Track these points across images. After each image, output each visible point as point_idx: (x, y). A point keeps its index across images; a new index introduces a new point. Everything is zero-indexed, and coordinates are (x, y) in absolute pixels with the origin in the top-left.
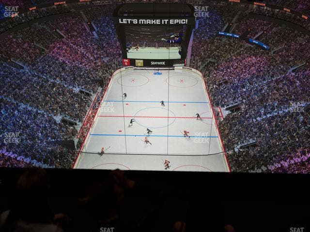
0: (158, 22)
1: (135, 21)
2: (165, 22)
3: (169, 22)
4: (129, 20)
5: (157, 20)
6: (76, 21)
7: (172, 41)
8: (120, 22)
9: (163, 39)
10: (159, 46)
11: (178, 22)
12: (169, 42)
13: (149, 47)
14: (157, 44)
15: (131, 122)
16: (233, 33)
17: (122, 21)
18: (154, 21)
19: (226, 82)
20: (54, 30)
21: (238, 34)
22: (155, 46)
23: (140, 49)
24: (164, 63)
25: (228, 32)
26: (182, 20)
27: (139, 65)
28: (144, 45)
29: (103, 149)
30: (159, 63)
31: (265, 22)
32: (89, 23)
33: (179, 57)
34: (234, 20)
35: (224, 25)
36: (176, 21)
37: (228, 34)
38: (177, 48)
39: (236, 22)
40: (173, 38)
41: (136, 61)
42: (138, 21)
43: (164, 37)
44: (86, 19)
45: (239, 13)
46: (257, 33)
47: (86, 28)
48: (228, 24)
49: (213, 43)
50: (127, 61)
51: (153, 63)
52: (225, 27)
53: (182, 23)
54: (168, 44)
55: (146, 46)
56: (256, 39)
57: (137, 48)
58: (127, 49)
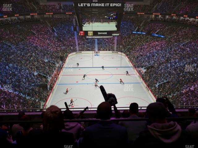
0: (103, 5)
1: (89, 5)
2: (107, 5)
3: (109, 5)
4: (85, 4)
5: (102, 4)
6: (43, 26)
7: (111, 18)
8: (79, 6)
9: (106, 17)
10: (103, 22)
11: (115, 5)
12: (109, 18)
13: (97, 22)
14: (102, 20)
15: (84, 77)
16: (142, 32)
17: (80, 5)
18: (101, 5)
19: (142, 56)
20: (30, 30)
21: (145, 32)
22: (100, 22)
24: (106, 33)
25: (139, 32)
26: (118, 4)
27: (91, 35)
28: (94, 21)
29: (67, 89)
30: (103, 33)
31: (161, 25)
32: (51, 28)
33: (115, 29)
34: (141, 25)
35: (136, 28)
36: (114, 5)
37: (138, 33)
38: (114, 23)
39: (142, 26)
40: (112, 16)
41: (89, 32)
42: (90, 5)
43: (106, 15)
44: (50, 26)
45: (144, 21)
46: (156, 31)
47: (50, 30)
48: (138, 27)
49: (129, 38)
50: (82, 32)
51: (99, 33)
52: (136, 29)
53: (118, 6)
54: (108, 20)
55: (95, 22)
56: (156, 34)
57: (89, 23)
58: (83, 24)
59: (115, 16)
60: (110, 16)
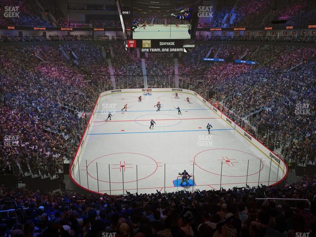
7: (182, 18)
9: (172, 15)
10: (169, 23)
12: (178, 18)
13: (157, 24)
14: (166, 21)
22: (163, 23)
23: (148, 27)
24: (173, 44)
27: (147, 46)
28: (152, 22)
33: (188, 36)
38: (186, 25)
40: (183, 13)
41: (144, 42)
43: (173, 12)
50: (132, 42)
51: (161, 44)
55: (154, 24)
57: (145, 25)
58: (133, 28)
59: (188, 14)
60: (179, 14)
